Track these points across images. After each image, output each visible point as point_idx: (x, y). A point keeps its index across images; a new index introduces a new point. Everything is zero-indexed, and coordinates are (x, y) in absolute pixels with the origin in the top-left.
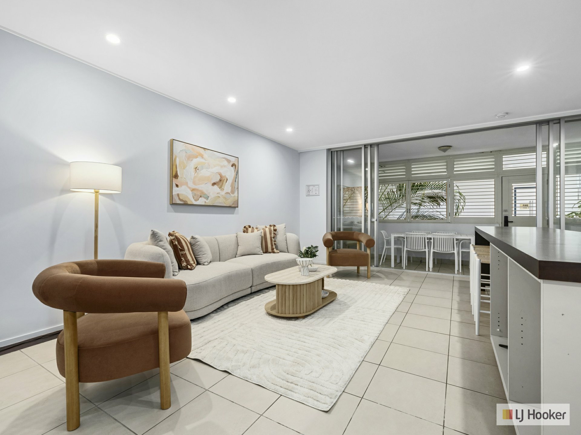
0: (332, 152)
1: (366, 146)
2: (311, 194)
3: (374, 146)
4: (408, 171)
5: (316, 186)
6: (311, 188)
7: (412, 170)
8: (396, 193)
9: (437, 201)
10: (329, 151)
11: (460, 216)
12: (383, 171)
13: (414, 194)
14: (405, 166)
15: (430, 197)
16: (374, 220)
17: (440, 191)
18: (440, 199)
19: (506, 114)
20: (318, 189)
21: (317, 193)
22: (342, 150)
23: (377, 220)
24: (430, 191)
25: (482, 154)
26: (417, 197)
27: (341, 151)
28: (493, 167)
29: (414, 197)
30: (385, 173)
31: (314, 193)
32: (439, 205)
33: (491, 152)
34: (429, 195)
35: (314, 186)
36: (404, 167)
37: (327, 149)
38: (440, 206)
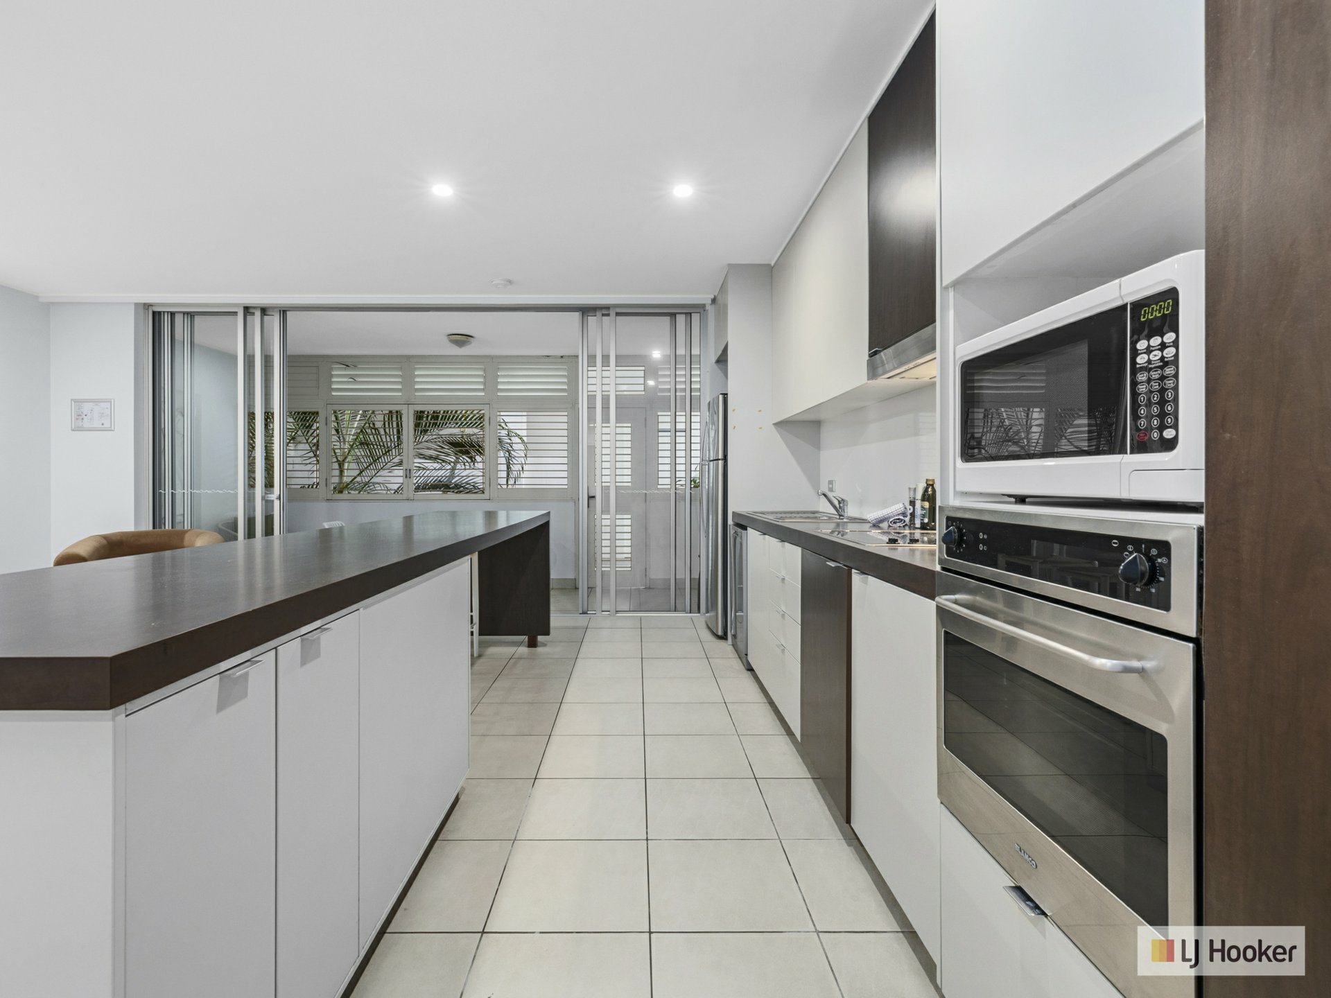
0: (154, 313)
1: (247, 310)
2: (86, 424)
3: (273, 314)
4: (408, 381)
5: (102, 405)
6: (86, 407)
7: (417, 380)
8: (382, 432)
9: (469, 453)
10: (141, 310)
11: (517, 486)
12: (352, 377)
13: (422, 437)
14: (401, 369)
15: (454, 444)
16: (273, 496)
17: (476, 431)
18: (474, 449)
19: (508, 283)
20: (108, 412)
21: (107, 425)
22: (188, 313)
23: (279, 498)
24: (456, 431)
25: (547, 360)
26: (427, 442)
27: (184, 313)
28: (565, 387)
29: (421, 442)
30: (355, 382)
31: (97, 424)
32: (473, 459)
33: (562, 357)
34: (451, 439)
35: (96, 402)
36: (400, 373)
37: (136, 305)
38: (476, 464)
